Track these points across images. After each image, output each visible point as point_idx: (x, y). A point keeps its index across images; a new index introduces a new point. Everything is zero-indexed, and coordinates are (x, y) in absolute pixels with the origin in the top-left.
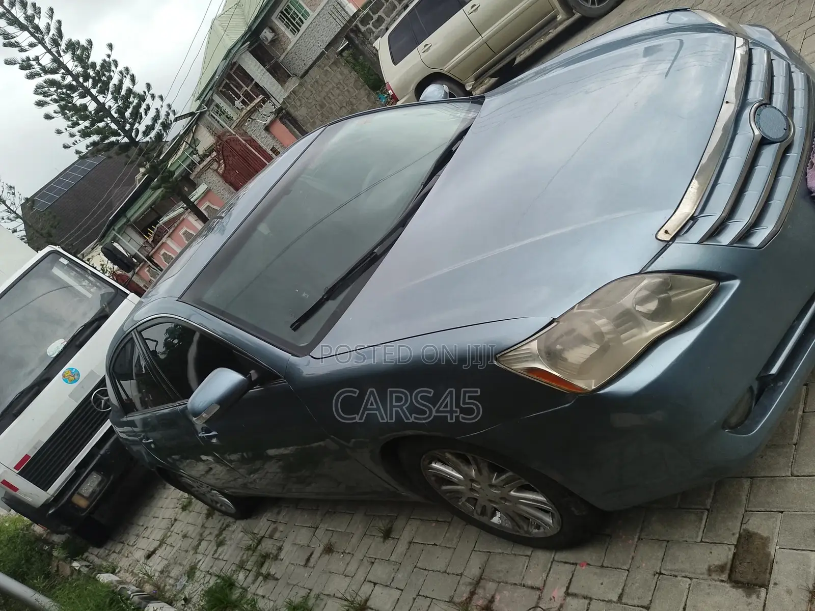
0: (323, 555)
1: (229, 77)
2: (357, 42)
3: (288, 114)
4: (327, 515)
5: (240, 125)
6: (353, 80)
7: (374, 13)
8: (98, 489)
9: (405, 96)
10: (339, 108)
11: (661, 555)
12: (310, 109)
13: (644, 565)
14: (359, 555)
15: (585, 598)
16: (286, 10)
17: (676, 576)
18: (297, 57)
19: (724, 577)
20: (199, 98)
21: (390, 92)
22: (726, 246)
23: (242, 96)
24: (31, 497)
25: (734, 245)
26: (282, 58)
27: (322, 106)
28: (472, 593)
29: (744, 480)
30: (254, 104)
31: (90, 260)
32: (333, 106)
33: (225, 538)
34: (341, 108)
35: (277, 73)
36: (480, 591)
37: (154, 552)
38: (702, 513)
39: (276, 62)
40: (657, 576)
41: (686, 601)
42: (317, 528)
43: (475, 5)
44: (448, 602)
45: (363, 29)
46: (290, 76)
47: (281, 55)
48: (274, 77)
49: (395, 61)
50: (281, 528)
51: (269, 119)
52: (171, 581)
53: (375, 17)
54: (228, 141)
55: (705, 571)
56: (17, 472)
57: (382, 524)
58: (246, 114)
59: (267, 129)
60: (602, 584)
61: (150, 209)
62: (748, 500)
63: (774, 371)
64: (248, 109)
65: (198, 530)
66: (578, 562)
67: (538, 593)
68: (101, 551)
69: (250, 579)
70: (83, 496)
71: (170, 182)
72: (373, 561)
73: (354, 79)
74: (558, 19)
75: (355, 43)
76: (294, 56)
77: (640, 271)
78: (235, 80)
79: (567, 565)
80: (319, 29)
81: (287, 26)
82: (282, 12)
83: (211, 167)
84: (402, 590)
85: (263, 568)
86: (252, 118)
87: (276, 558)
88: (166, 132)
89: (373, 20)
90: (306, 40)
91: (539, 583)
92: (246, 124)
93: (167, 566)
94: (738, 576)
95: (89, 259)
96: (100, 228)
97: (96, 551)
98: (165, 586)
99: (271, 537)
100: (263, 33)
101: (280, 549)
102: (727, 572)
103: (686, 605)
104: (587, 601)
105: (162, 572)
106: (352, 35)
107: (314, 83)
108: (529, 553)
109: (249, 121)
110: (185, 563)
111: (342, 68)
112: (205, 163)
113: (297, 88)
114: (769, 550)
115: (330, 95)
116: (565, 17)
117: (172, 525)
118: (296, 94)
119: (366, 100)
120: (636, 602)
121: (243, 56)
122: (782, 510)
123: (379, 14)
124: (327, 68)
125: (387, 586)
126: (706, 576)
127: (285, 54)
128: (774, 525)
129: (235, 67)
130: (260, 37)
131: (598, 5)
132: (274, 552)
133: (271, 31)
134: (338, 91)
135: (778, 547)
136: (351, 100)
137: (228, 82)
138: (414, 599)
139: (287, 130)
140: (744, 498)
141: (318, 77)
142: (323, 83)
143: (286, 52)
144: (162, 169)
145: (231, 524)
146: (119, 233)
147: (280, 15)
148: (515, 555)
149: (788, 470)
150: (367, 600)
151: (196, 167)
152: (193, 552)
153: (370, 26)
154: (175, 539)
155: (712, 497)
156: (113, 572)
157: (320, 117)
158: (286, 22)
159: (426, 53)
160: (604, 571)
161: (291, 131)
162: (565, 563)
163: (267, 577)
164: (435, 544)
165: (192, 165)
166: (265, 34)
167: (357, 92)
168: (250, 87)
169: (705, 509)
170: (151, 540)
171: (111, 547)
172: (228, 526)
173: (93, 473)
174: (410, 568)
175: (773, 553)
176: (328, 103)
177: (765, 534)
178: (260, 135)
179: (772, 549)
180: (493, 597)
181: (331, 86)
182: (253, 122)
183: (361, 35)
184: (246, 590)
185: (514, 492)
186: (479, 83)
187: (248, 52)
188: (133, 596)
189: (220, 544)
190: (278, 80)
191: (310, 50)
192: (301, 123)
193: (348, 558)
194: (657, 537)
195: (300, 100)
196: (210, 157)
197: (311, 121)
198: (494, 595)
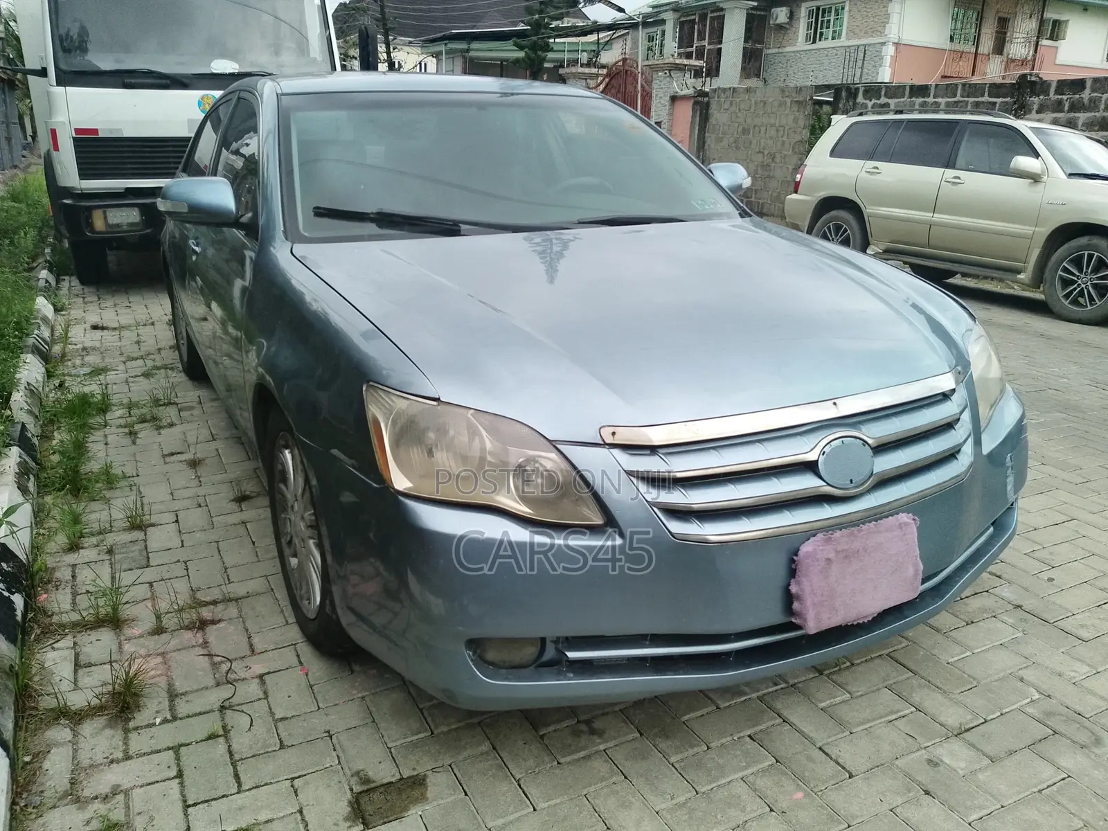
0: (185, 463)
1: (703, 17)
2: (841, 105)
3: (708, 105)
4: (235, 439)
5: (654, 69)
6: (798, 138)
7: (886, 96)
8: (125, 228)
9: (805, 195)
10: (757, 150)
11: (354, 723)
12: (732, 122)
13: (333, 717)
14: (201, 491)
15: (265, 693)
16: (824, 11)
17: (335, 750)
18: (784, 66)
19: (357, 789)
20: (654, 7)
21: (799, 176)
22: (647, 501)
23: (694, 47)
24: (61, 169)
25: (655, 509)
26: (770, 51)
27: (745, 131)
28: (214, 603)
29: (487, 743)
30: (688, 63)
31: (396, 50)
32: (754, 142)
33: (156, 374)
34: (760, 152)
35: (750, 61)
36: (220, 607)
37: (103, 328)
38: (426, 730)
39: (761, 50)
40: (327, 734)
41: (308, 774)
42: (215, 440)
43: (959, 178)
44: (192, 590)
45: (860, 99)
46: (759, 78)
47: (773, 47)
48: (744, 61)
49: (834, 153)
50: (195, 412)
51: (685, 92)
52: (78, 362)
53: (883, 100)
54: (629, 72)
55: (355, 769)
56: (74, 136)
57: (249, 488)
58: (671, 64)
59: (674, 99)
60: (289, 697)
61: (499, 62)
62: (465, 759)
63: (572, 655)
64: (678, 61)
65: (152, 349)
66: (305, 664)
67: (249, 653)
68: (79, 287)
69: (122, 422)
70: (105, 218)
71: (536, 54)
72: (202, 505)
73: (800, 138)
74: (1019, 276)
75: (839, 103)
76: (784, 62)
77: (553, 441)
78: (705, 26)
79: (296, 658)
80: (833, 60)
81: (809, 26)
82: (818, 8)
83: (588, 81)
84: (183, 546)
85: (139, 425)
86: (672, 74)
87: (159, 428)
88: (585, 4)
89: (878, 102)
90: (811, 59)
91: (258, 648)
92: (660, 74)
93: (94, 349)
94: (364, 799)
95: (397, 48)
96: (436, 30)
97: (75, 282)
98: (70, 360)
99: (180, 411)
100: (779, 9)
101: (171, 425)
102: (365, 788)
103: (305, 775)
104: (262, 696)
105: (84, 349)
106: (844, 94)
107: (761, 101)
108: (290, 621)
109: (666, 73)
110: (106, 360)
111: (801, 116)
112: (587, 70)
113: (742, 90)
114: (412, 808)
115: (763, 129)
116: (1027, 281)
117: (145, 325)
118: (734, 94)
119: (790, 170)
120: (283, 735)
121: (737, 11)
122: (468, 793)
123: (890, 101)
124: (788, 101)
125: (180, 532)
126: (349, 773)
127: (776, 50)
128: (445, 796)
129: (718, 14)
130: (773, 10)
131: (1069, 303)
132: (164, 423)
133: (788, 16)
134: (773, 133)
135: (420, 813)
136: (778, 156)
137: (697, 21)
138: (178, 561)
139: (690, 120)
140: (466, 754)
141: (771, 100)
142: (769, 111)
143: (780, 50)
144: (543, 34)
145: (176, 370)
146: (446, 54)
147: (813, 10)
148: (282, 611)
149: (521, 773)
150: (153, 525)
151: (574, 66)
152: (124, 360)
153: (870, 104)
154: (130, 336)
155: (450, 728)
156: (57, 310)
157: (732, 140)
158: (812, 22)
159: (868, 175)
160: (308, 692)
161: (692, 123)
162: (298, 656)
163: (133, 434)
164: (254, 543)
165: (574, 62)
166: (779, 13)
167: (790, 153)
168: (711, 47)
169: (432, 731)
170: (117, 318)
171: (89, 292)
172: (172, 369)
173: (136, 209)
174: (214, 537)
175: (410, 812)
176: (753, 136)
177: (429, 795)
178: (661, 98)
179: (415, 812)
180: (219, 621)
181: (772, 121)
182: (668, 79)
183: (851, 103)
184: (106, 426)
185: (314, 543)
186: (885, 257)
187: (745, 12)
188: (34, 337)
189: (147, 375)
190: (743, 68)
191: (805, 72)
192: (710, 126)
193: (196, 482)
194: (373, 709)
195: (731, 104)
196: (597, 70)
197: (721, 136)
198: (224, 620)
